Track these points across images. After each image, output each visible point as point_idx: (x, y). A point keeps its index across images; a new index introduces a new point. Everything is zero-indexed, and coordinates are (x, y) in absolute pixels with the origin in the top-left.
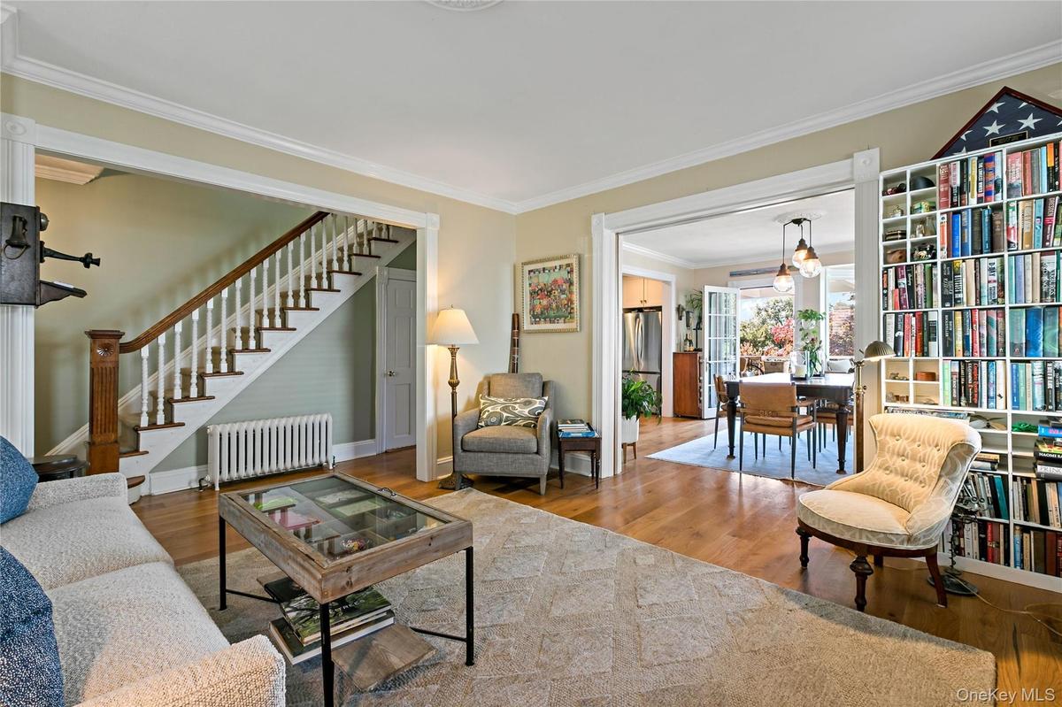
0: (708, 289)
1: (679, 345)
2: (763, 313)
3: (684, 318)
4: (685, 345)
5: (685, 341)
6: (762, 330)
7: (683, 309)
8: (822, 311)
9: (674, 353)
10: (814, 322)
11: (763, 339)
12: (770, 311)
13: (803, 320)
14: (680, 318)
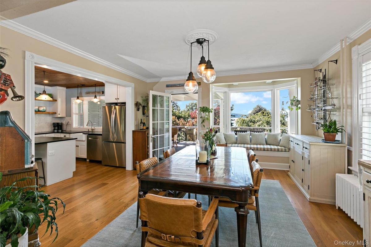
0: (152, 93)
1: (136, 126)
2: (188, 107)
3: (141, 110)
4: (141, 125)
5: (141, 123)
6: (187, 113)
7: (140, 105)
8: (211, 108)
9: (133, 131)
10: (207, 113)
11: (187, 117)
12: (190, 107)
13: (202, 112)
14: (138, 110)
